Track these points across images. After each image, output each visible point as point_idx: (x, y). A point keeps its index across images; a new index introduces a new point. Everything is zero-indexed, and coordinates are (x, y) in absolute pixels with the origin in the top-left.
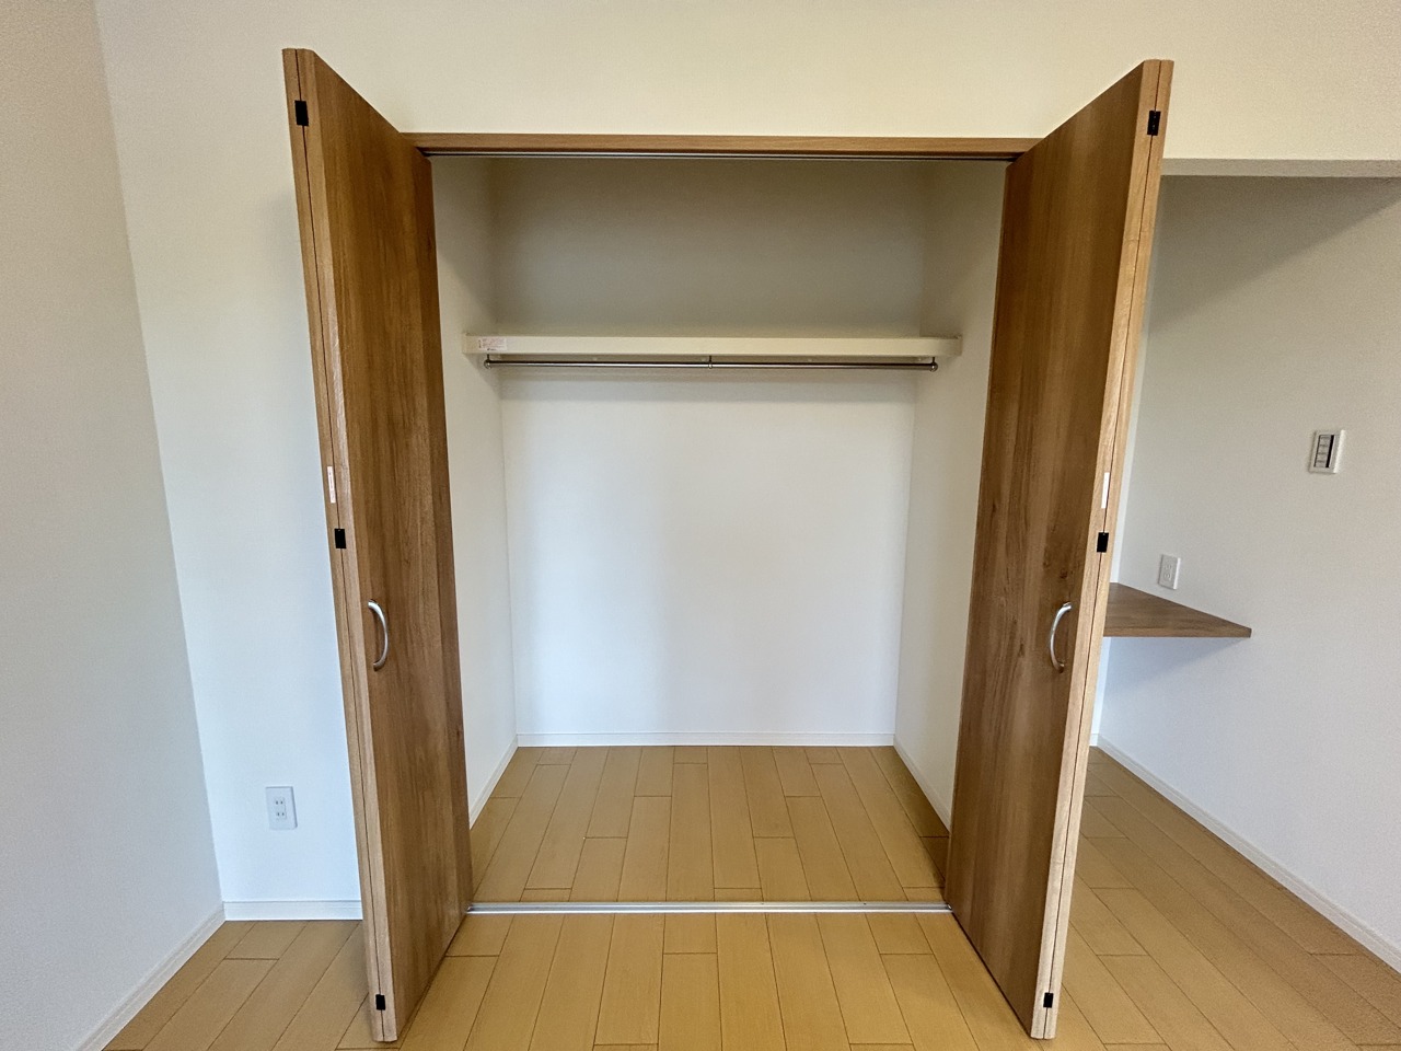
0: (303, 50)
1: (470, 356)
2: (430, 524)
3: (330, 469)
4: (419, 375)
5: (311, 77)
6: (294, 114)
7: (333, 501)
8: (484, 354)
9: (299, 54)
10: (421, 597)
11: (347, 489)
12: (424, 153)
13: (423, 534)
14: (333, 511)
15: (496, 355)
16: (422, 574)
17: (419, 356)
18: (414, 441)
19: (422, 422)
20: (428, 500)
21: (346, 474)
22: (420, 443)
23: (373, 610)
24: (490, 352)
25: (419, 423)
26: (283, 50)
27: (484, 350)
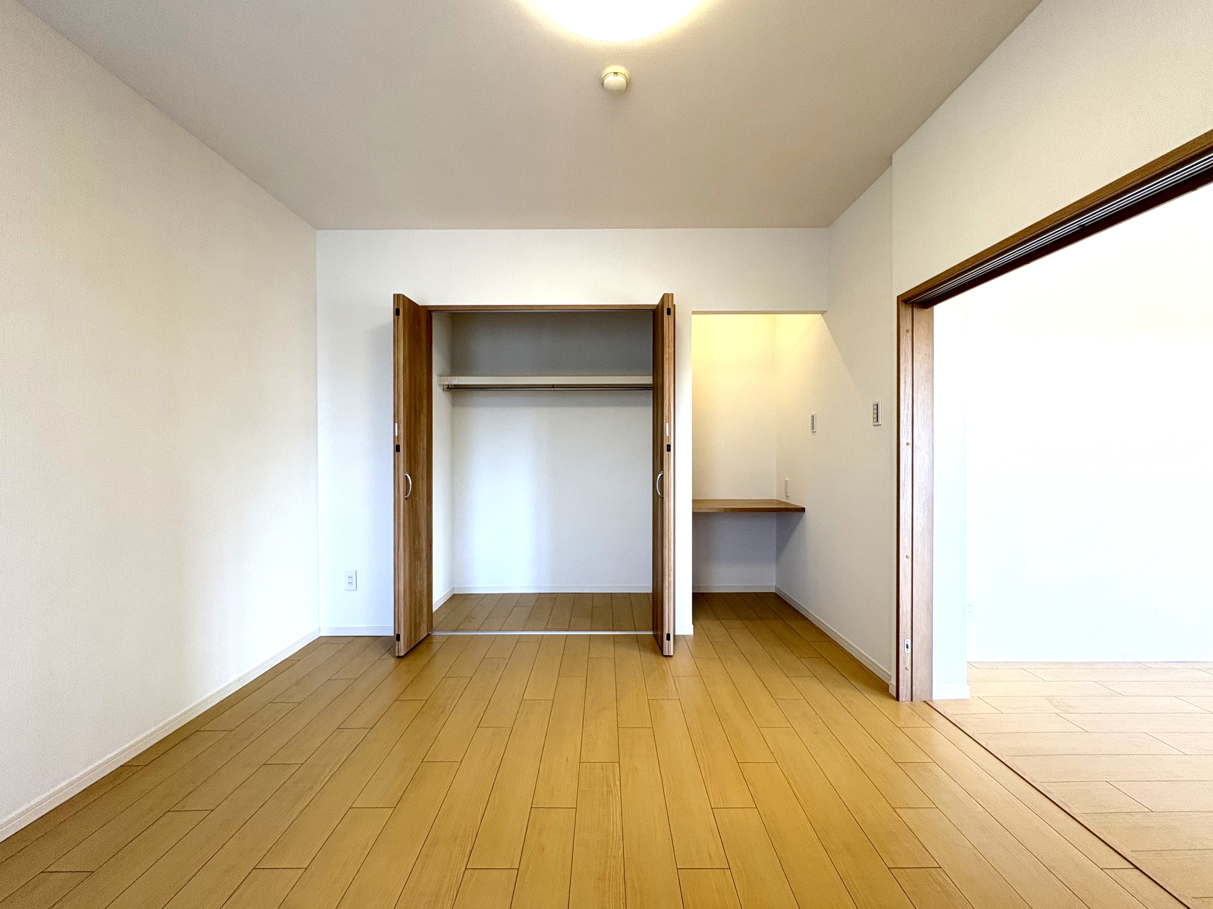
0: (400, 294)
1: (440, 385)
2: (425, 450)
3: (396, 424)
4: (425, 393)
5: (401, 301)
6: (395, 312)
7: (396, 435)
8: (446, 385)
9: (398, 295)
10: (421, 479)
11: (402, 431)
12: (429, 312)
13: (423, 453)
14: (396, 438)
15: (451, 385)
16: (422, 470)
17: (425, 386)
18: (422, 417)
19: (425, 410)
20: (425, 442)
21: (402, 426)
22: (424, 419)
23: (406, 476)
24: (449, 384)
25: (424, 410)
26: (394, 295)
27: (447, 383)
